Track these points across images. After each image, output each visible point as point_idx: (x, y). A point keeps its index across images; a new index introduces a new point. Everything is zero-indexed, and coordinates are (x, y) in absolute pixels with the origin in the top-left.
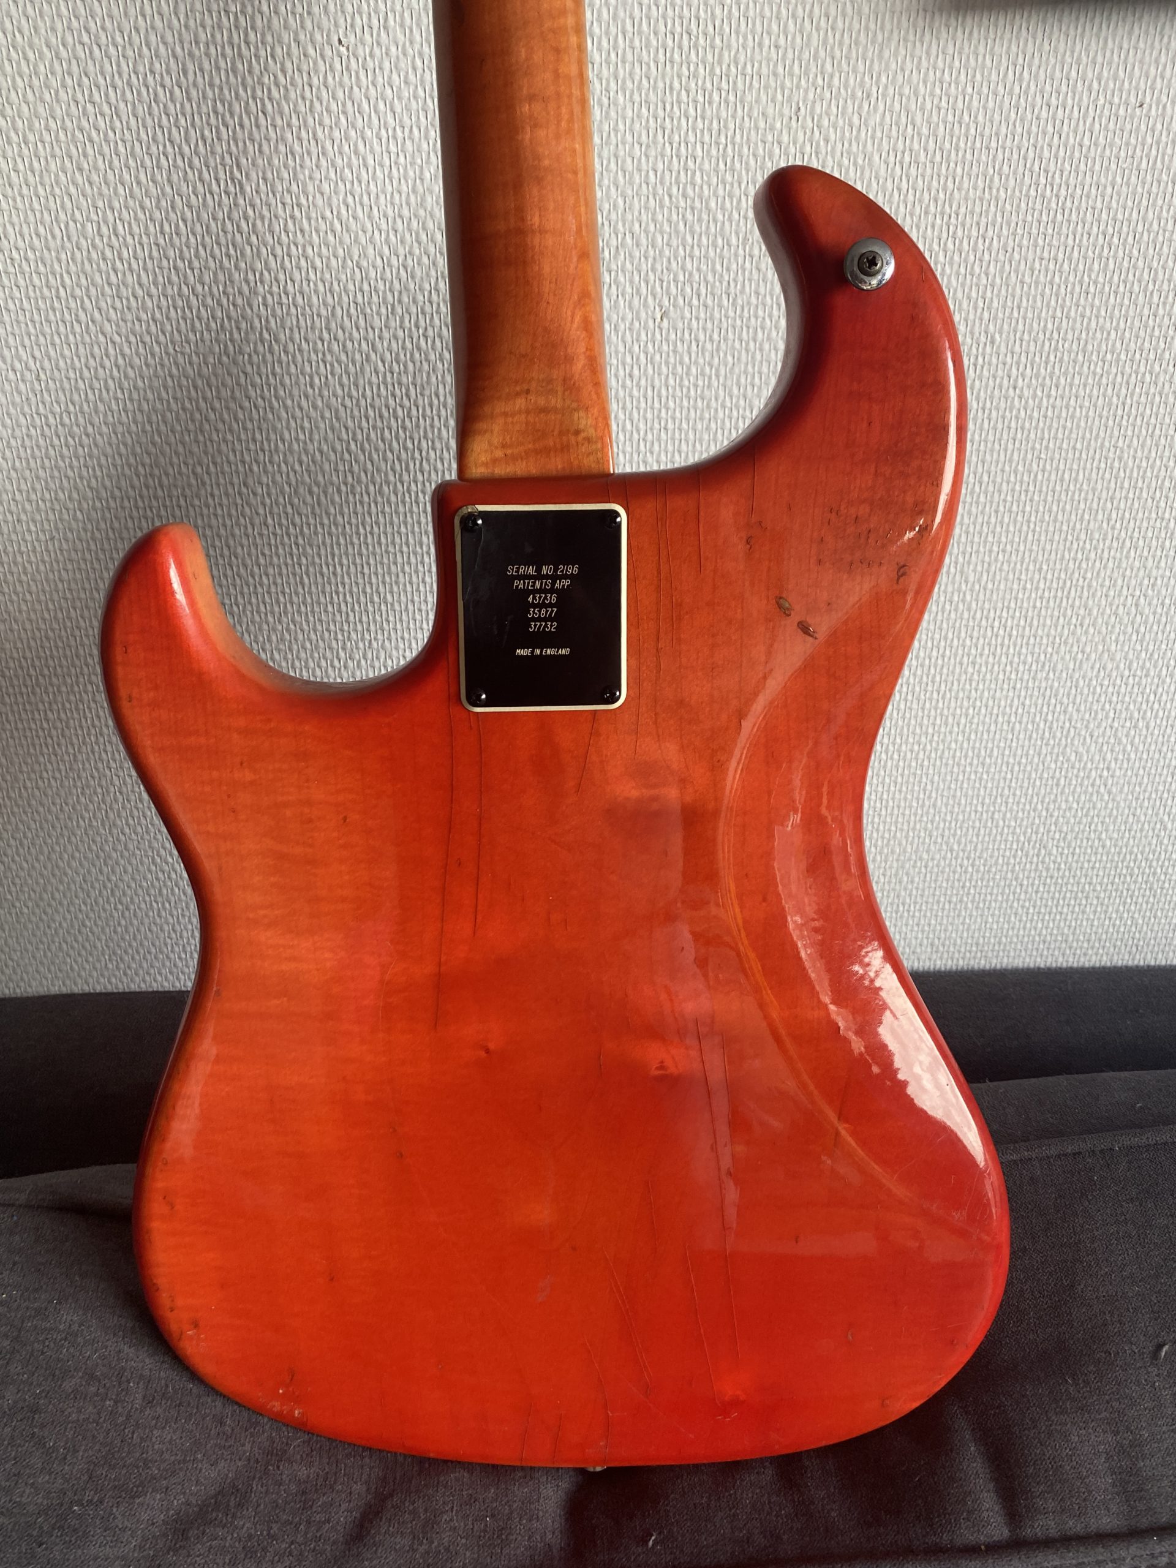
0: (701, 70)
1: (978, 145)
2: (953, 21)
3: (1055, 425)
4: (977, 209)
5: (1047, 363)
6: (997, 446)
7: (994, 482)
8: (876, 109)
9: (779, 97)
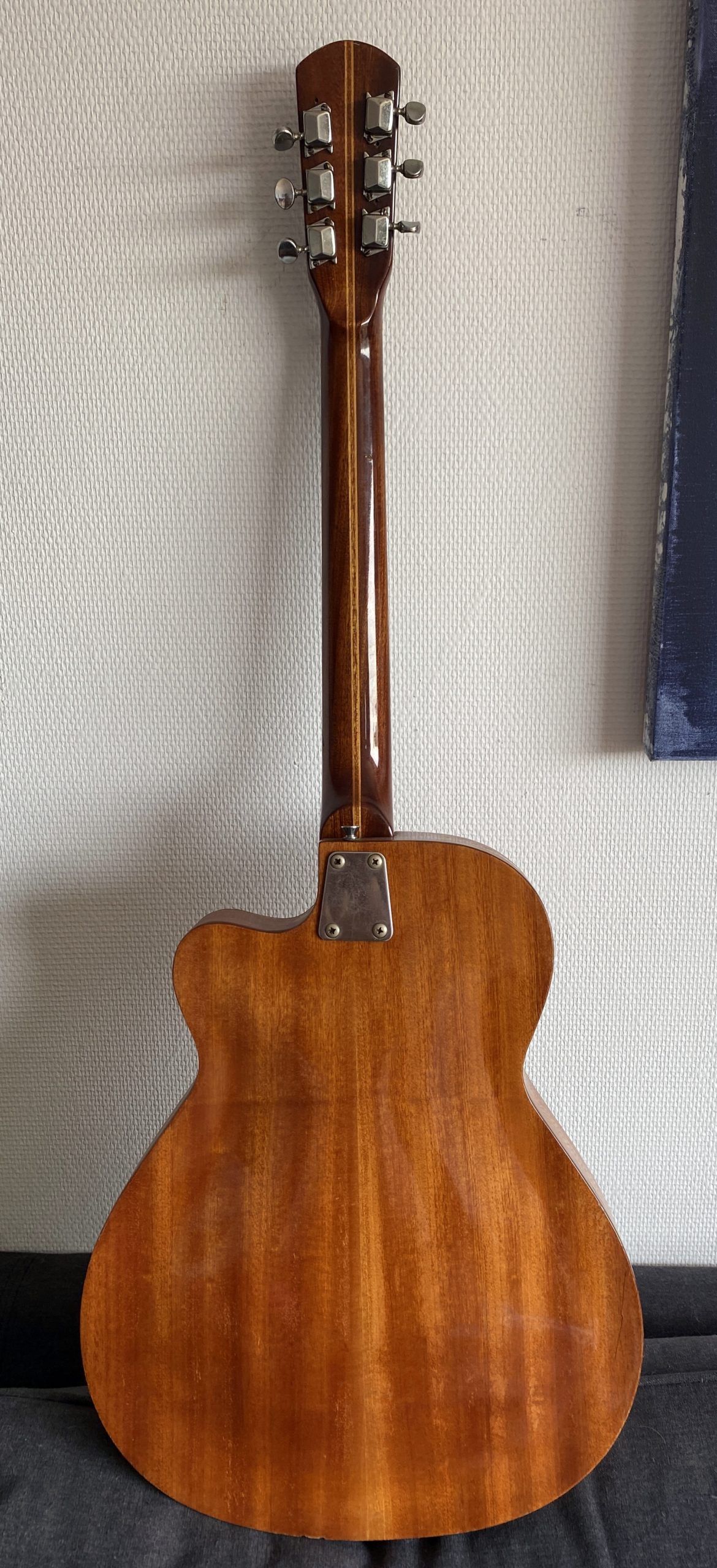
0: (475, 775)
1: (622, 809)
2: (604, 757)
3: (681, 943)
4: (625, 838)
5: (673, 912)
6: (649, 954)
7: (650, 973)
8: (566, 793)
9: (515, 787)
